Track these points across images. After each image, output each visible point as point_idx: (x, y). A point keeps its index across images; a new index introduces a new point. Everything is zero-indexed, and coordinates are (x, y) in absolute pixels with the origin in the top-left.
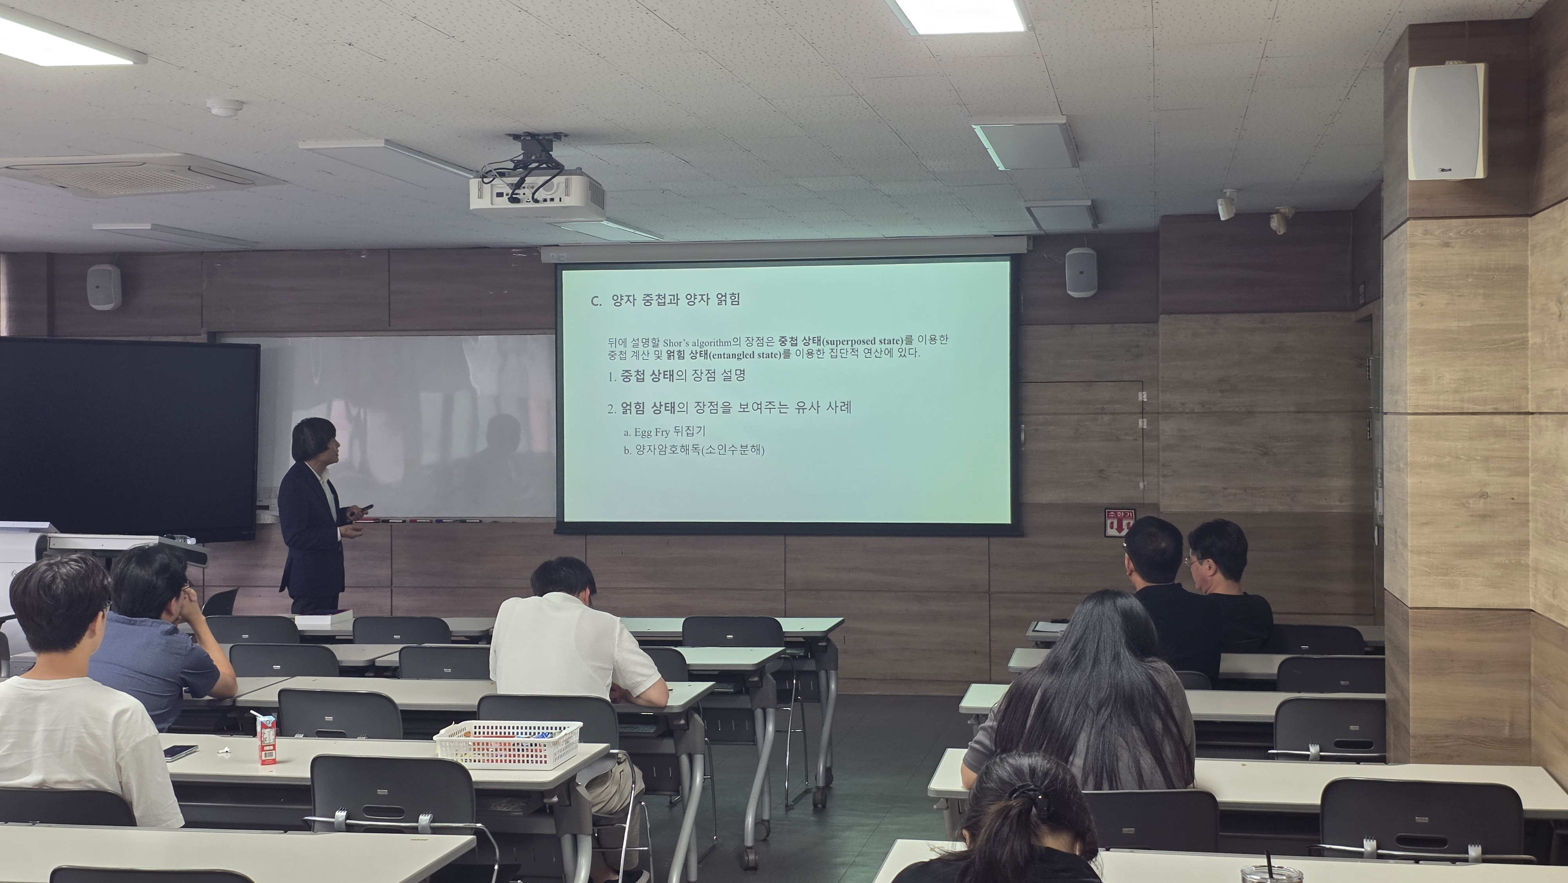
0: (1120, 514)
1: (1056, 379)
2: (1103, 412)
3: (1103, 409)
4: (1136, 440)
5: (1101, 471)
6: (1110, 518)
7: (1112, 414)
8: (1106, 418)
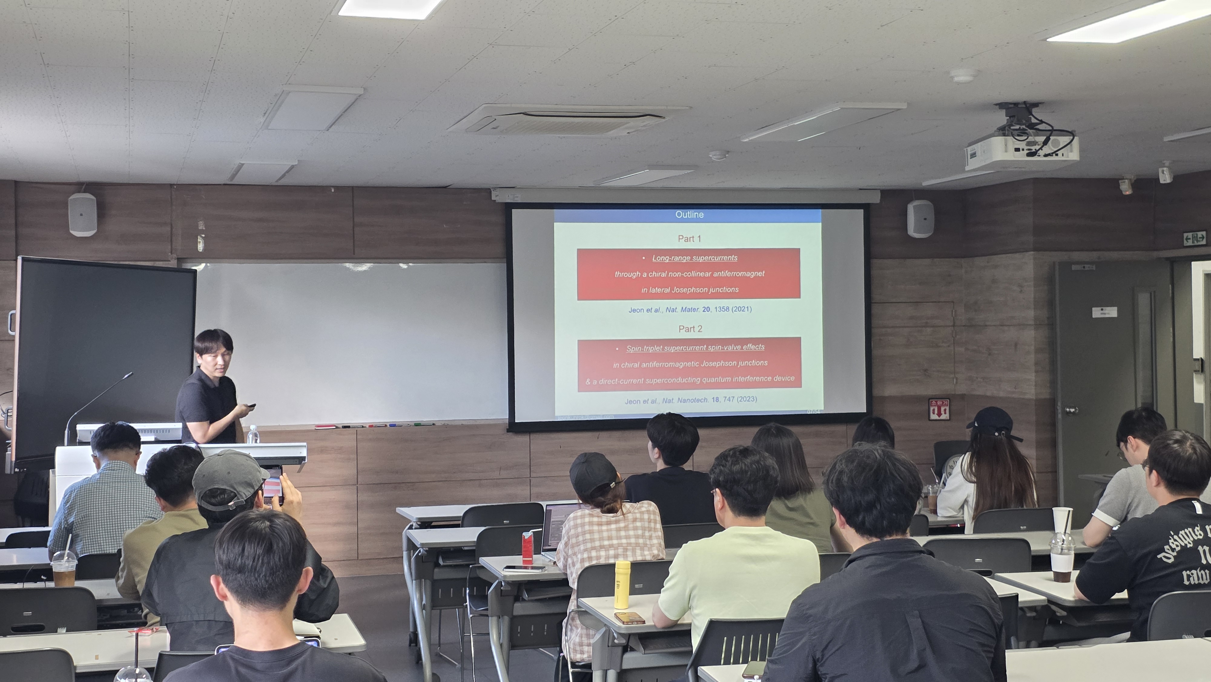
0: (939, 403)
1: (894, 300)
2: (926, 325)
3: (927, 323)
4: (949, 346)
5: (926, 370)
6: (933, 406)
7: (933, 327)
8: (929, 330)
